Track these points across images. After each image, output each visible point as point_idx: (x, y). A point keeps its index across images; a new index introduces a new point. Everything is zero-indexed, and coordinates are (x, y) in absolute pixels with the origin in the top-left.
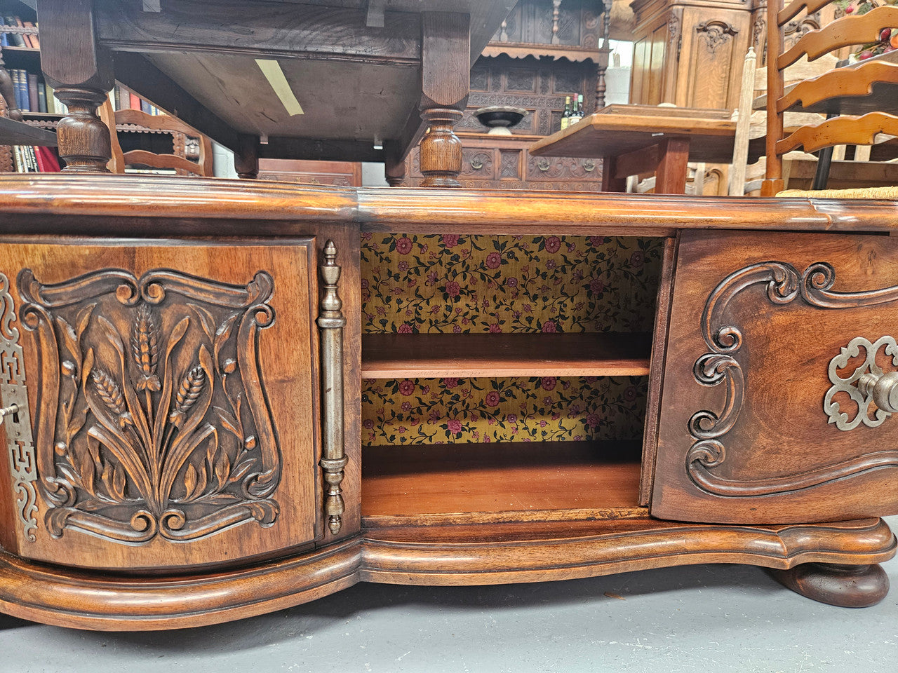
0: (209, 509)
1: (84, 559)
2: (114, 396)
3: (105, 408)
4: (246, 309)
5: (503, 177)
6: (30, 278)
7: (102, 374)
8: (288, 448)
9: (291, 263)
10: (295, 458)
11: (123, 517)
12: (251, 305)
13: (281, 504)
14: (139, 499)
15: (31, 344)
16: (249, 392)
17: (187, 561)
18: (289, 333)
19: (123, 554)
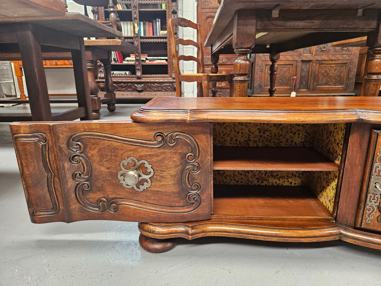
5: (304, 53)
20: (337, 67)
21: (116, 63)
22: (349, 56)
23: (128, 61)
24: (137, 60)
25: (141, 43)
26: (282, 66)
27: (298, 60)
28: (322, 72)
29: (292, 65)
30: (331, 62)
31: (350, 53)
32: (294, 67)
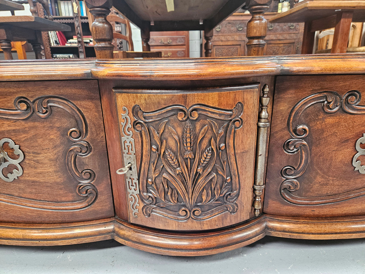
0: (211, 207)
1: (159, 226)
2: (174, 161)
3: (170, 165)
4: (231, 120)
6: (139, 109)
7: (169, 151)
8: (243, 181)
9: (251, 97)
10: (245, 185)
11: (175, 210)
12: (233, 118)
13: (239, 205)
14: (182, 203)
15: (138, 138)
16: (230, 158)
17: (202, 228)
18: (247, 131)
19: (176, 224)
20: (285, 47)
21: (58, 45)
22: (296, 35)
23: (70, 43)
24: (79, 42)
25: (82, 23)
26: (230, 47)
27: (245, 40)
28: (270, 52)
29: (240, 45)
30: (278, 42)
31: (297, 32)
32: (242, 47)
